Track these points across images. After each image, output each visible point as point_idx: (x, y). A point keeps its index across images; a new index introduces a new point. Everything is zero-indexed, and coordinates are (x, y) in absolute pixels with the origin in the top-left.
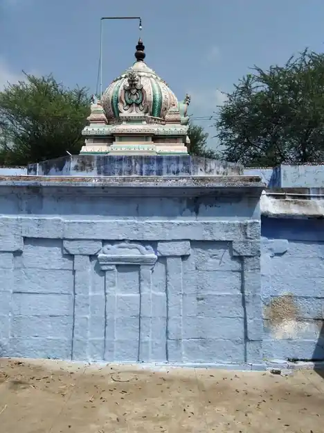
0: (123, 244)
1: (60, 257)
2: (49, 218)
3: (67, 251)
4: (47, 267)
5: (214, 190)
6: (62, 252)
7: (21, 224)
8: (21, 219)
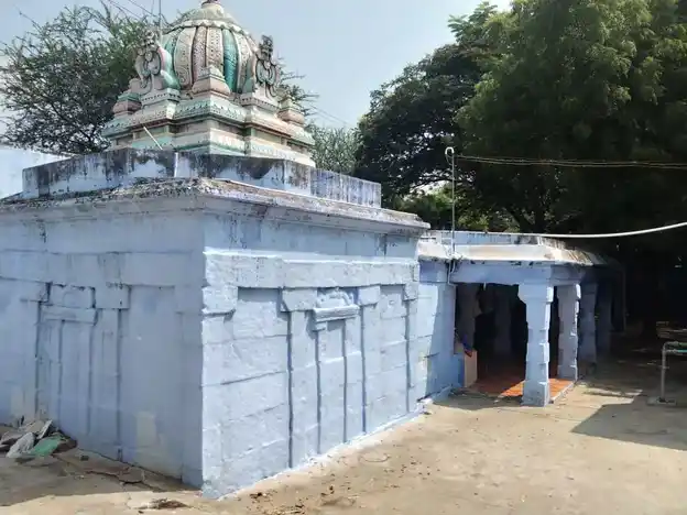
0: (334, 293)
1: (275, 317)
2: (271, 255)
3: (285, 307)
4: (260, 334)
5: (400, 228)
6: (278, 307)
7: (237, 266)
8: (238, 257)
